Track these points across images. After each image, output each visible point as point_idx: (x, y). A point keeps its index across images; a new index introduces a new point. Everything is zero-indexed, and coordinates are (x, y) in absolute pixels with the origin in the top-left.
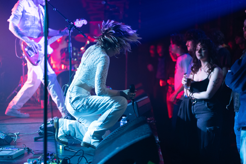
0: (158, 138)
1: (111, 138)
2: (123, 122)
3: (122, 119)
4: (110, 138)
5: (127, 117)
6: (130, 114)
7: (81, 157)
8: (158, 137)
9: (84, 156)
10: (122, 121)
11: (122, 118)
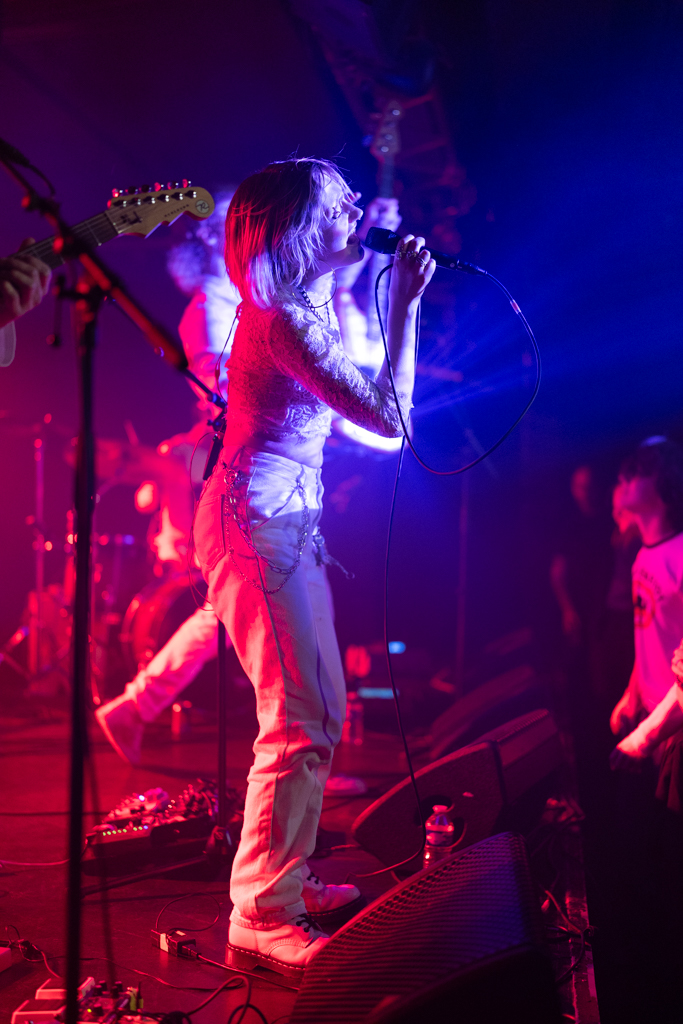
0: (586, 905)
1: (372, 926)
2: (435, 828)
3: (432, 817)
4: (366, 928)
5: (452, 808)
6: (466, 794)
7: (241, 1011)
8: (585, 898)
9: (251, 1003)
10: (432, 823)
11: (433, 812)
